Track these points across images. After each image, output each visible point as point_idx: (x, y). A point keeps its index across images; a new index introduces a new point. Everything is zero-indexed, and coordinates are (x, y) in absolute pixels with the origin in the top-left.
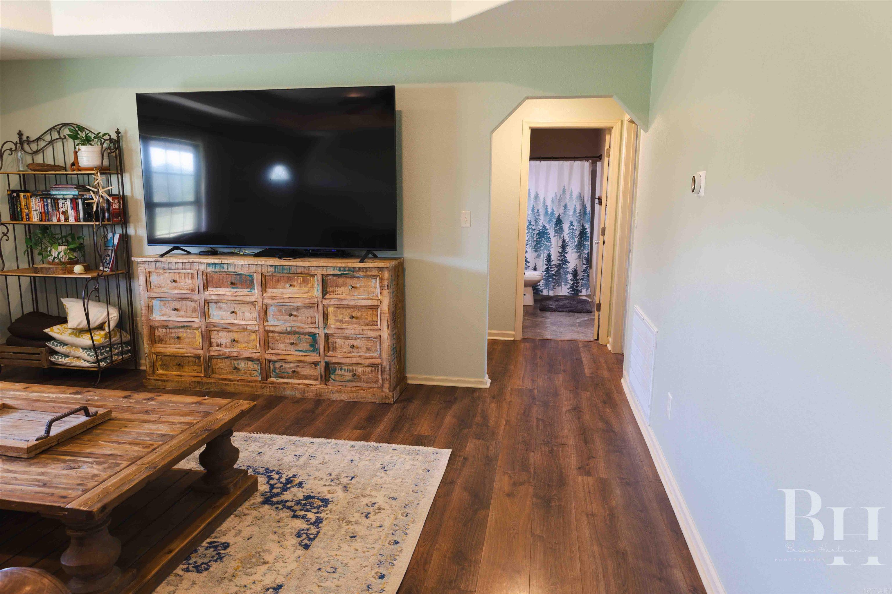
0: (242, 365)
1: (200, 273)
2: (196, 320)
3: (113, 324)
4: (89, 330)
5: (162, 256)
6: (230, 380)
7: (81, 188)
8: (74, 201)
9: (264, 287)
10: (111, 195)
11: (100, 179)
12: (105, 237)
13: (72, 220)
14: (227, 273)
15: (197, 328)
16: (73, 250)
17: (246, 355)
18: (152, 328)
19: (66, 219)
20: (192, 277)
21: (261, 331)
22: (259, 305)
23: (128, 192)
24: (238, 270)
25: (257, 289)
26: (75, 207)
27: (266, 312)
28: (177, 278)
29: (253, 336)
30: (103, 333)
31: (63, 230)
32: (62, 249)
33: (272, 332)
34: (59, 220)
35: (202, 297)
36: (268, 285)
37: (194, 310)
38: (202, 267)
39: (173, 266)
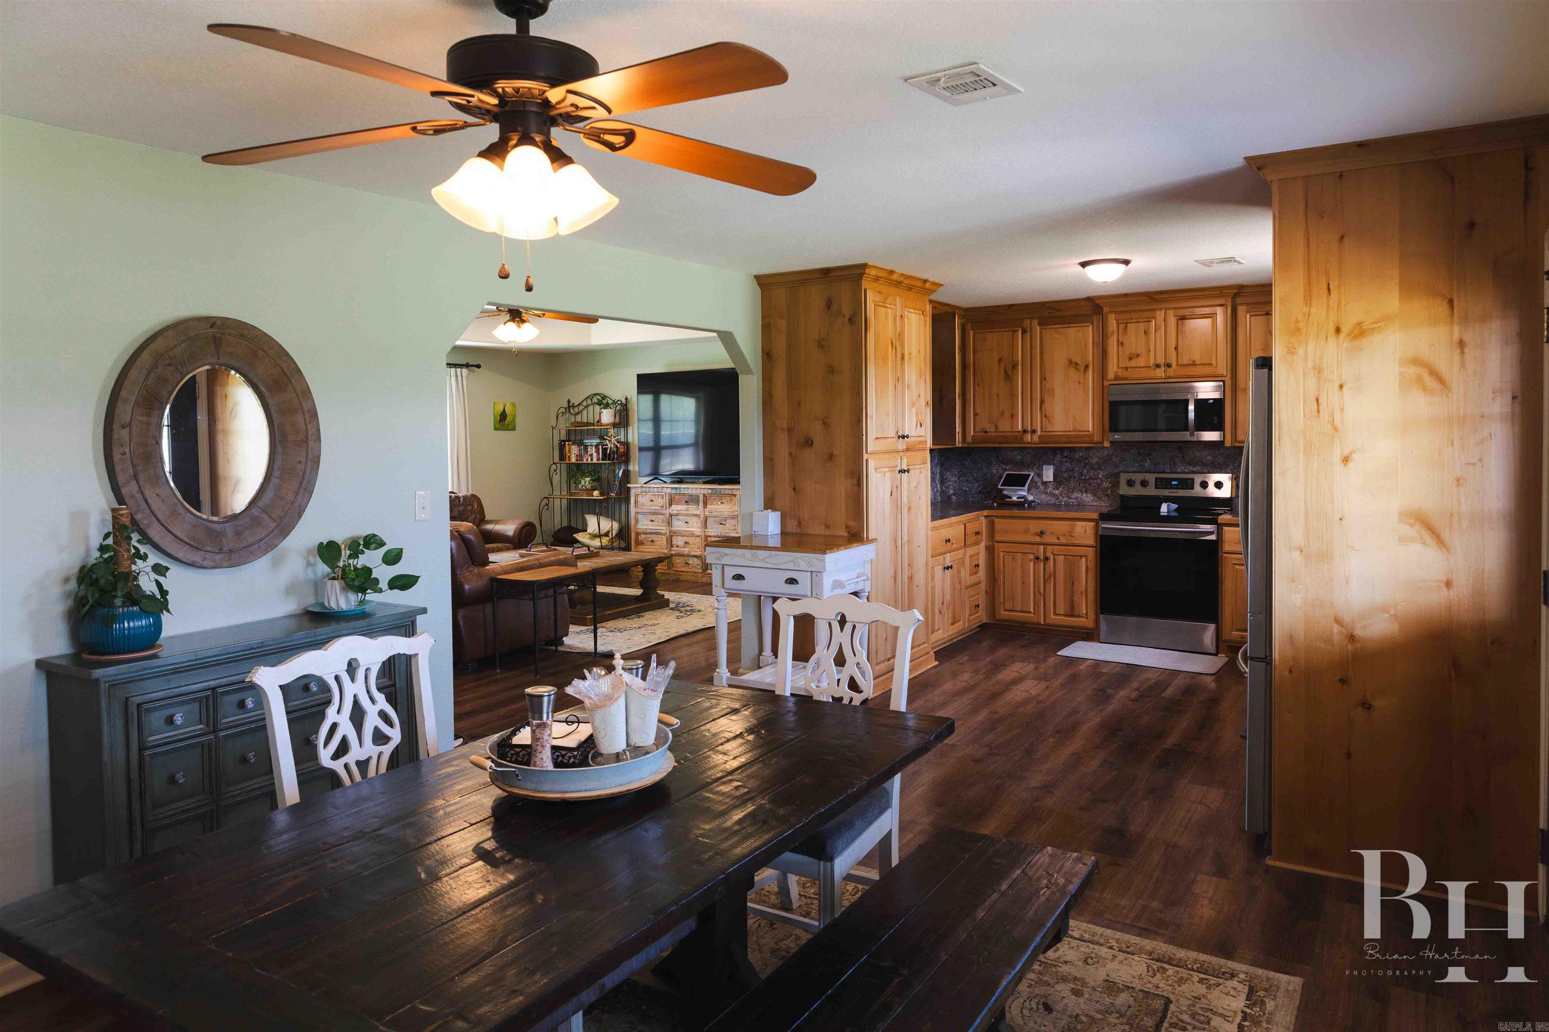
0: (691, 561)
1: (667, 495)
2: (664, 529)
3: (614, 533)
4: (599, 536)
5: (645, 483)
6: (683, 572)
7: (602, 438)
8: (597, 446)
9: (705, 504)
10: (618, 442)
11: (612, 431)
12: (614, 471)
13: (595, 461)
14: (684, 494)
15: (664, 534)
16: (594, 481)
17: (693, 553)
18: (638, 534)
19: (592, 459)
20: (663, 498)
21: (703, 536)
22: (702, 516)
23: (630, 440)
24: (690, 492)
25: (701, 504)
26: (597, 451)
27: (706, 522)
28: (653, 498)
29: (698, 539)
30: (608, 538)
31: (590, 467)
32: (588, 479)
33: (710, 536)
34: (587, 460)
35: (667, 512)
36: (708, 503)
37: (663, 522)
38: (669, 491)
39: (651, 490)
